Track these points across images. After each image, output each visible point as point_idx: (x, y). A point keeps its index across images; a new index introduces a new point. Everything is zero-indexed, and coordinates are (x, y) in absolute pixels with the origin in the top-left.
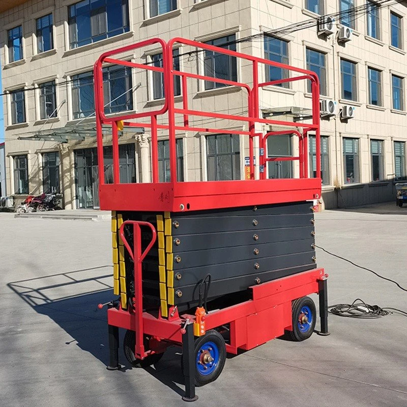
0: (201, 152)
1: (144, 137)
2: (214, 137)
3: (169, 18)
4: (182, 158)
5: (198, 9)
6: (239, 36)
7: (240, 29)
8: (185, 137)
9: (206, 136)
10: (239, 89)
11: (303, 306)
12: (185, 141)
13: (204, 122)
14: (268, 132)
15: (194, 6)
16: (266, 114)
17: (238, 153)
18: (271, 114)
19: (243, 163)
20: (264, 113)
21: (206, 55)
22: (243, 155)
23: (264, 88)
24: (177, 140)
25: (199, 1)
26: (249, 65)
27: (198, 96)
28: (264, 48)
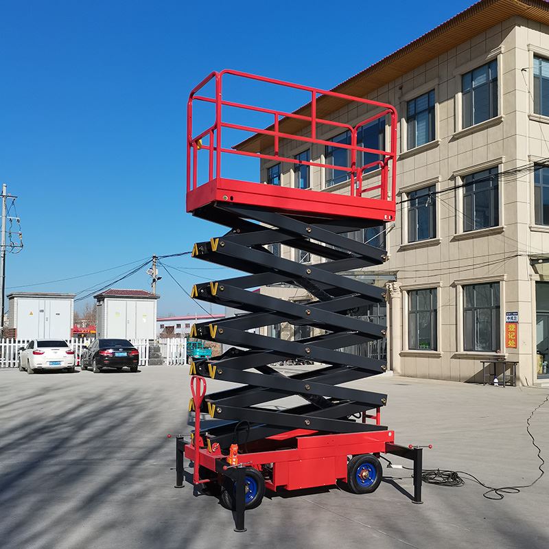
0: (456, 305)
1: (395, 286)
2: (472, 287)
3: (427, 150)
4: (436, 311)
5: (458, 139)
6: (502, 169)
7: (504, 160)
8: (439, 287)
9: (463, 287)
10: (500, 231)
11: (363, 462)
12: (440, 291)
13: (461, 269)
14: (537, 282)
15: (454, 136)
16: (534, 261)
17: (498, 307)
18: (541, 261)
19: (504, 319)
20: (531, 260)
21: (466, 191)
22: (504, 310)
23: (532, 229)
24: (431, 289)
25: (460, 129)
26: (513, 203)
27: (454, 239)
28: (535, 182)
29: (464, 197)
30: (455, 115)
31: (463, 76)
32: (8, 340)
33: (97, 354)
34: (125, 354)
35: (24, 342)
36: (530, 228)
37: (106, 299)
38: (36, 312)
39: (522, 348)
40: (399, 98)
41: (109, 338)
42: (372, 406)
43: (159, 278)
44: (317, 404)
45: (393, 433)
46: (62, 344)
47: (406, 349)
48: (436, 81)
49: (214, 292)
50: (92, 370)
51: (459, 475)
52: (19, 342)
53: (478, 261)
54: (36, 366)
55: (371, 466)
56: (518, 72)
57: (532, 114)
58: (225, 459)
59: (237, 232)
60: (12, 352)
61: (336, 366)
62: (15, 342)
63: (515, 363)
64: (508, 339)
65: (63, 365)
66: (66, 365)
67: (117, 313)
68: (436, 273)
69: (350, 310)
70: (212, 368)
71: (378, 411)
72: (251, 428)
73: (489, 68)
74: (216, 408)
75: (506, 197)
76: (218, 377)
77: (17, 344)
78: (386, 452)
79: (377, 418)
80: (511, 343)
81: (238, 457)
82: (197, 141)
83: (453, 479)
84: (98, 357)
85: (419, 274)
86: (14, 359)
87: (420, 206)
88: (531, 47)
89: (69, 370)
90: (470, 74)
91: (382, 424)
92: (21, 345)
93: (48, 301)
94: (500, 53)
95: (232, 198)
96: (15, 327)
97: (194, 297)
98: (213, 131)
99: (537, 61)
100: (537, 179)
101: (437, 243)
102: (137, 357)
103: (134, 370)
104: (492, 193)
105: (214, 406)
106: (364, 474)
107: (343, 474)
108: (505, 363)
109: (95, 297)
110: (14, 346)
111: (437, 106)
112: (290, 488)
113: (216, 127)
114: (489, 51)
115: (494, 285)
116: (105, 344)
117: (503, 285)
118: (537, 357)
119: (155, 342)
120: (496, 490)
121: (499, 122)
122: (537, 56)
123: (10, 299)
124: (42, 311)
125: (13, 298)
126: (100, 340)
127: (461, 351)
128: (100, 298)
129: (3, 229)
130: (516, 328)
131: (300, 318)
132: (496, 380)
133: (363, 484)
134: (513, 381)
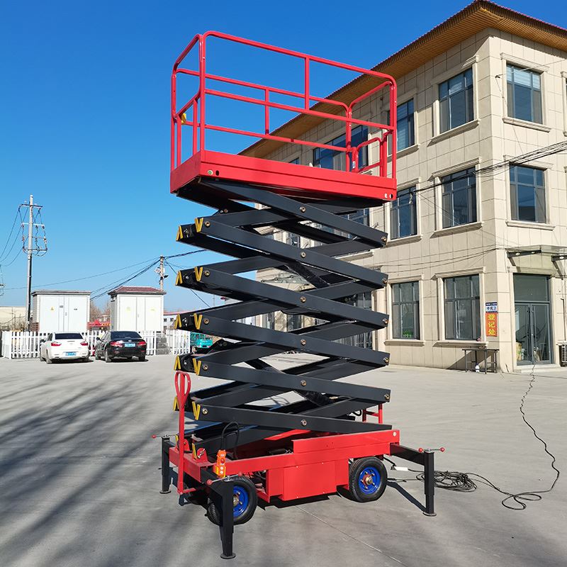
0: (437, 297)
2: (452, 279)
3: (407, 154)
4: (418, 302)
5: (436, 143)
6: (478, 167)
7: (480, 161)
8: (421, 279)
9: (444, 279)
10: (479, 227)
11: (365, 467)
12: (421, 284)
13: (441, 263)
14: (514, 274)
15: (432, 140)
16: (511, 254)
17: (478, 298)
18: (517, 254)
19: (484, 309)
20: (509, 253)
21: (445, 191)
22: (484, 300)
23: (509, 224)
24: (413, 282)
25: (438, 133)
26: (490, 200)
27: (435, 236)
28: (510, 180)
29: (443, 196)
30: (433, 121)
31: (440, 85)
32: (31, 333)
33: (109, 345)
34: (134, 345)
35: (45, 334)
36: (507, 223)
37: (118, 295)
38: (56, 308)
39: (502, 337)
40: (381, 108)
41: (121, 330)
42: (373, 403)
43: (166, 277)
44: (314, 402)
45: (398, 432)
46: (78, 336)
47: (391, 339)
48: (415, 91)
49: (199, 278)
50: (104, 360)
51: (470, 477)
52: (41, 334)
53: (457, 255)
54: (54, 357)
55: (375, 470)
56: (493, 79)
57: (506, 117)
58: (211, 467)
59: (224, 213)
60: (35, 344)
61: (333, 358)
62: (37, 335)
63: (496, 350)
64: (488, 328)
65: (79, 355)
66: (81, 356)
67: (128, 308)
68: (417, 267)
69: (348, 297)
70: (197, 362)
71: (380, 408)
72: (240, 431)
73: (464, 76)
74: (201, 408)
75: (484, 194)
76: (203, 373)
77: (39, 337)
78: (391, 455)
79: (379, 415)
80: (492, 332)
81: (226, 465)
82: (181, 115)
83: (463, 481)
84: (110, 348)
85: (402, 268)
86: (36, 350)
87: (401, 205)
88: (504, 56)
89: (83, 360)
90: (446, 83)
91: (385, 422)
92: (43, 337)
93: (67, 297)
94: (475, 62)
95: (217, 173)
96: (38, 321)
97: (179, 284)
98: (196, 100)
99: (509, 69)
100: (512, 178)
101: (418, 239)
102: (145, 347)
103: (142, 359)
104: (470, 191)
105: (199, 406)
106: (367, 479)
107: (344, 481)
108: (486, 350)
109: (109, 294)
110: (37, 339)
111: (416, 115)
112: (286, 498)
113: (199, 95)
114: (464, 61)
115: (473, 277)
116: (116, 336)
117: (482, 277)
118: (516, 345)
119: (162, 333)
120: (515, 497)
121: (475, 125)
122: (509, 64)
123: (34, 296)
124: (62, 307)
125: (36, 295)
126: (112, 333)
127: (443, 339)
128: (113, 295)
129: (30, 235)
130: (496, 318)
131: (295, 306)
132: (477, 367)
133: (367, 491)
134: (494, 368)
